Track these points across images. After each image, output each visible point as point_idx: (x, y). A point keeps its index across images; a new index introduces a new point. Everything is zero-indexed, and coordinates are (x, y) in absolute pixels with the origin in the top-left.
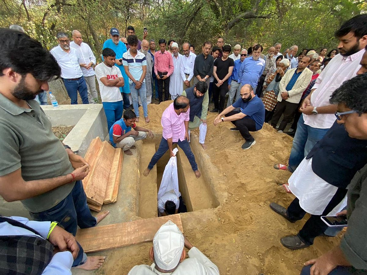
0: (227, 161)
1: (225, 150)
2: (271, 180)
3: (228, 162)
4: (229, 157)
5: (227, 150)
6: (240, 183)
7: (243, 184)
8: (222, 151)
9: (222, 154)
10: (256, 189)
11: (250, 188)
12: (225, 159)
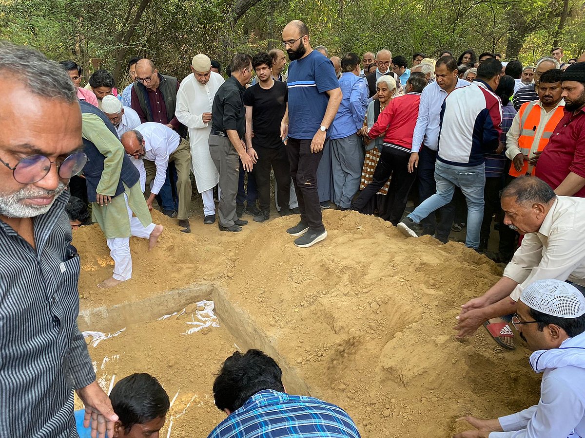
0: (333, 328)
1: (322, 302)
2: (448, 337)
3: (337, 329)
4: (336, 316)
5: (325, 300)
6: (383, 369)
7: (390, 370)
8: (312, 308)
9: (316, 314)
10: (423, 370)
11: (409, 373)
12: (328, 325)
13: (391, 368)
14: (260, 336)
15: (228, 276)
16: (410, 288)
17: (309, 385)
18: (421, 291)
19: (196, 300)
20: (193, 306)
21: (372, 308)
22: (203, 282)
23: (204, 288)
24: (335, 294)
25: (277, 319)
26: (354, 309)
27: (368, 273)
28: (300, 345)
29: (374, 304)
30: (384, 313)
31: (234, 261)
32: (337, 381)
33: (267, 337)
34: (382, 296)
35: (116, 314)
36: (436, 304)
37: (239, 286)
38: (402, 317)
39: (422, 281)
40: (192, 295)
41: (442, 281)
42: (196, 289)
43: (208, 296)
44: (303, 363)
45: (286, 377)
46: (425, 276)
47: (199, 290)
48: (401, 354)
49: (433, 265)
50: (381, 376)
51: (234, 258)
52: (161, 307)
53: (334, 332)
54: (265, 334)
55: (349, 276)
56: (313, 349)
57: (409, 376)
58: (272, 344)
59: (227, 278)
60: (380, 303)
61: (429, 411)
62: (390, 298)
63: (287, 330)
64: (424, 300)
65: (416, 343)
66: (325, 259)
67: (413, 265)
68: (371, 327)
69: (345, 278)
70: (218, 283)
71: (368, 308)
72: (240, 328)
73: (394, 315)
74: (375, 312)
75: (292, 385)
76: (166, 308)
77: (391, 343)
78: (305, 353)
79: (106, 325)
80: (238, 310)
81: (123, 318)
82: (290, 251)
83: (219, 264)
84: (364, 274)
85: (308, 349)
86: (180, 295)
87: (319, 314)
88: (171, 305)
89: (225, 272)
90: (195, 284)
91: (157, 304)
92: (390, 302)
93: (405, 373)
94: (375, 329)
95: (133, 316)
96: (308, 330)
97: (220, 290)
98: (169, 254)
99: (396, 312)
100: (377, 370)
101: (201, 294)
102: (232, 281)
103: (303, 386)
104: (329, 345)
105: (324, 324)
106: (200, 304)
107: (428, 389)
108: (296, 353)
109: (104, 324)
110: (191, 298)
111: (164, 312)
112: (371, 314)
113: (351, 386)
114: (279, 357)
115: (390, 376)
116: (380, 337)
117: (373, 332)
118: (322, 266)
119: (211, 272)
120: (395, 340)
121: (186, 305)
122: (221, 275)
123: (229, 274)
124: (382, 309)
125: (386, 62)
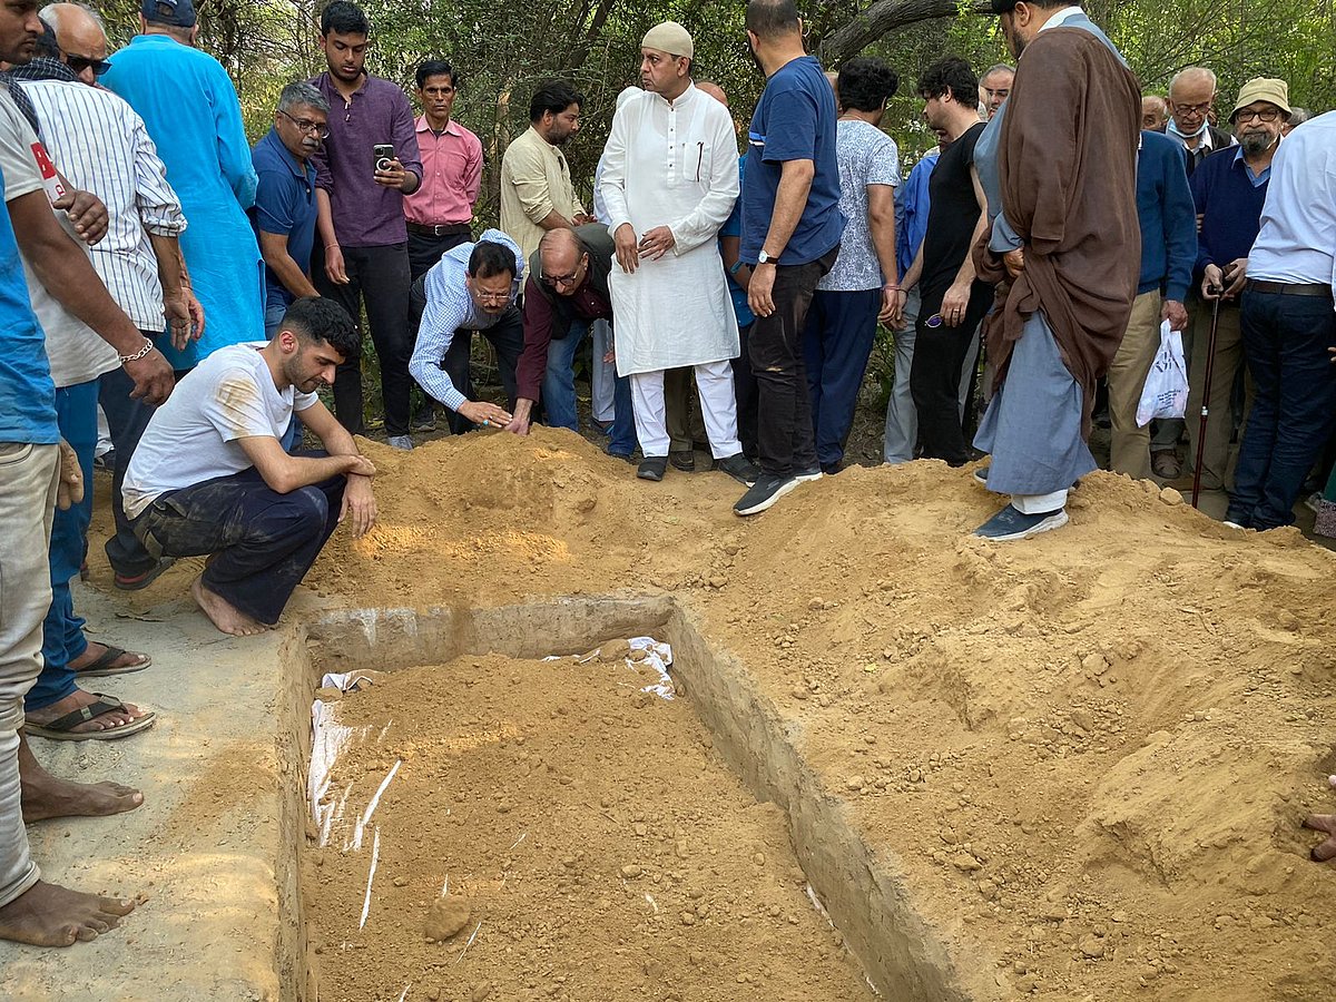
0: (963, 714)
1: (939, 642)
3: (974, 717)
4: (973, 680)
5: (950, 641)
6: (1101, 828)
7: (1121, 832)
8: (913, 661)
9: (921, 675)
10: (1229, 833)
11: (1183, 840)
12: (952, 705)
13: (1122, 825)
14: (764, 720)
15: (711, 584)
16: (1212, 629)
17: (870, 846)
18: (1249, 633)
19: (628, 633)
20: (619, 644)
21: (1087, 668)
22: (650, 589)
23: (651, 604)
24: (982, 627)
25: (814, 684)
26: (1032, 665)
27: (1090, 595)
28: (867, 747)
29: (1093, 660)
30: (1120, 685)
31: (732, 553)
32: (955, 848)
33: (779, 721)
34: (1120, 639)
35: (434, 630)
36: (1296, 669)
37: (733, 607)
38: (1179, 700)
39: (1253, 611)
40: (620, 617)
41: (1321, 621)
42: (631, 603)
43: (659, 625)
44: (864, 791)
45: (815, 823)
46: (1265, 599)
47: (638, 607)
48: (1160, 786)
49: (1297, 581)
50: (1091, 847)
51: (734, 545)
52: (542, 634)
53: (965, 726)
54: (776, 714)
55: (1030, 590)
56: (898, 762)
57: (1181, 850)
58: (790, 740)
59: (709, 588)
60: (1111, 655)
61: (1240, 952)
62: (1145, 644)
63: (834, 713)
64: (1256, 659)
65: (1215, 757)
66: (967, 550)
67: (1229, 576)
68: (1075, 719)
69: (1018, 595)
70: (683, 598)
71: (1074, 668)
72: (721, 702)
73: (1152, 694)
74: (1095, 682)
75: (827, 848)
76: (553, 638)
77: (1134, 760)
78: (874, 770)
79: (410, 653)
80: (722, 657)
81: (450, 645)
82: (875, 533)
83: (697, 556)
84: (1078, 596)
85: (885, 759)
86: (590, 611)
87: (931, 674)
88: (568, 632)
89: (706, 574)
90: (629, 589)
91: (535, 625)
92: (1146, 657)
93: (1168, 840)
94: (1090, 727)
95: (474, 644)
96: (892, 716)
97: (687, 611)
98: (581, 518)
99: (1161, 684)
100: (1080, 830)
101: (641, 617)
102: (719, 595)
103: (857, 849)
104: (945, 755)
105: (940, 702)
106: (638, 643)
107: (1242, 891)
108: (847, 764)
109: (406, 651)
110: (617, 624)
111: (549, 647)
112: (1083, 684)
113: (993, 865)
114: (804, 771)
115: (1120, 852)
116: (1102, 749)
117: (1080, 732)
118: (958, 568)
119: (672, 570)
120: (1146, 752)
121: (602, 639)
122: (697, 578)
123: (714, 580)
124: (1113, 674)
125: (1199, 106)
